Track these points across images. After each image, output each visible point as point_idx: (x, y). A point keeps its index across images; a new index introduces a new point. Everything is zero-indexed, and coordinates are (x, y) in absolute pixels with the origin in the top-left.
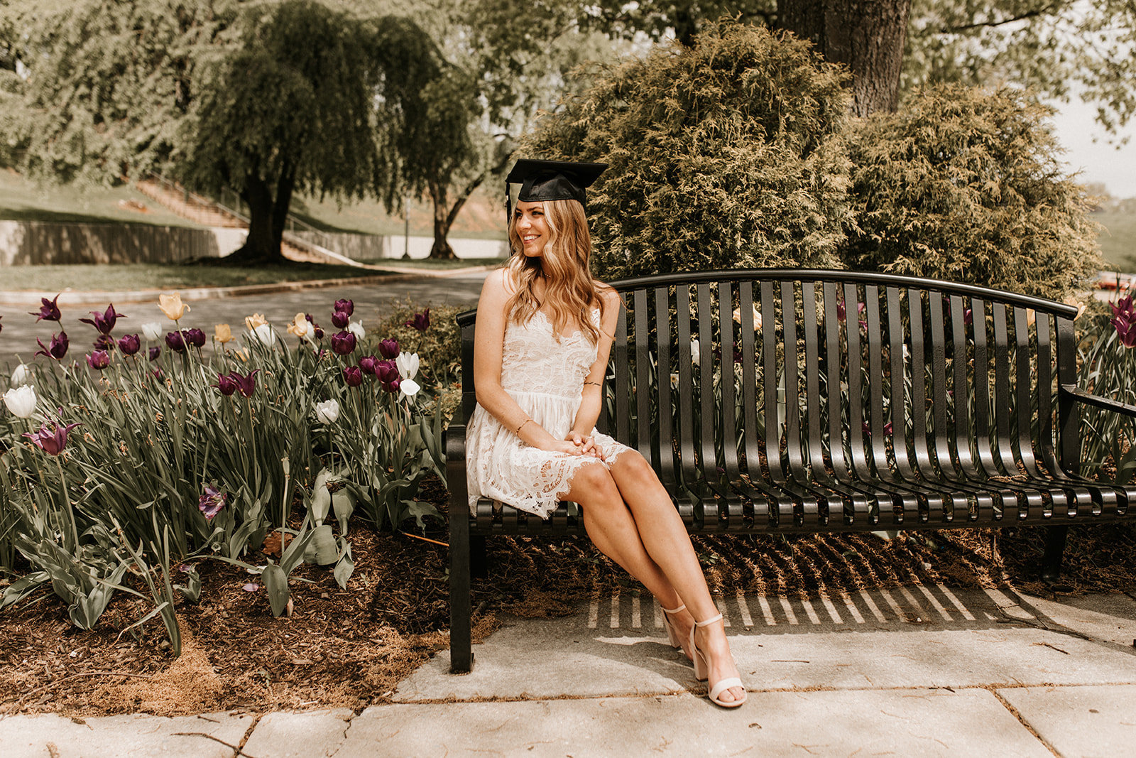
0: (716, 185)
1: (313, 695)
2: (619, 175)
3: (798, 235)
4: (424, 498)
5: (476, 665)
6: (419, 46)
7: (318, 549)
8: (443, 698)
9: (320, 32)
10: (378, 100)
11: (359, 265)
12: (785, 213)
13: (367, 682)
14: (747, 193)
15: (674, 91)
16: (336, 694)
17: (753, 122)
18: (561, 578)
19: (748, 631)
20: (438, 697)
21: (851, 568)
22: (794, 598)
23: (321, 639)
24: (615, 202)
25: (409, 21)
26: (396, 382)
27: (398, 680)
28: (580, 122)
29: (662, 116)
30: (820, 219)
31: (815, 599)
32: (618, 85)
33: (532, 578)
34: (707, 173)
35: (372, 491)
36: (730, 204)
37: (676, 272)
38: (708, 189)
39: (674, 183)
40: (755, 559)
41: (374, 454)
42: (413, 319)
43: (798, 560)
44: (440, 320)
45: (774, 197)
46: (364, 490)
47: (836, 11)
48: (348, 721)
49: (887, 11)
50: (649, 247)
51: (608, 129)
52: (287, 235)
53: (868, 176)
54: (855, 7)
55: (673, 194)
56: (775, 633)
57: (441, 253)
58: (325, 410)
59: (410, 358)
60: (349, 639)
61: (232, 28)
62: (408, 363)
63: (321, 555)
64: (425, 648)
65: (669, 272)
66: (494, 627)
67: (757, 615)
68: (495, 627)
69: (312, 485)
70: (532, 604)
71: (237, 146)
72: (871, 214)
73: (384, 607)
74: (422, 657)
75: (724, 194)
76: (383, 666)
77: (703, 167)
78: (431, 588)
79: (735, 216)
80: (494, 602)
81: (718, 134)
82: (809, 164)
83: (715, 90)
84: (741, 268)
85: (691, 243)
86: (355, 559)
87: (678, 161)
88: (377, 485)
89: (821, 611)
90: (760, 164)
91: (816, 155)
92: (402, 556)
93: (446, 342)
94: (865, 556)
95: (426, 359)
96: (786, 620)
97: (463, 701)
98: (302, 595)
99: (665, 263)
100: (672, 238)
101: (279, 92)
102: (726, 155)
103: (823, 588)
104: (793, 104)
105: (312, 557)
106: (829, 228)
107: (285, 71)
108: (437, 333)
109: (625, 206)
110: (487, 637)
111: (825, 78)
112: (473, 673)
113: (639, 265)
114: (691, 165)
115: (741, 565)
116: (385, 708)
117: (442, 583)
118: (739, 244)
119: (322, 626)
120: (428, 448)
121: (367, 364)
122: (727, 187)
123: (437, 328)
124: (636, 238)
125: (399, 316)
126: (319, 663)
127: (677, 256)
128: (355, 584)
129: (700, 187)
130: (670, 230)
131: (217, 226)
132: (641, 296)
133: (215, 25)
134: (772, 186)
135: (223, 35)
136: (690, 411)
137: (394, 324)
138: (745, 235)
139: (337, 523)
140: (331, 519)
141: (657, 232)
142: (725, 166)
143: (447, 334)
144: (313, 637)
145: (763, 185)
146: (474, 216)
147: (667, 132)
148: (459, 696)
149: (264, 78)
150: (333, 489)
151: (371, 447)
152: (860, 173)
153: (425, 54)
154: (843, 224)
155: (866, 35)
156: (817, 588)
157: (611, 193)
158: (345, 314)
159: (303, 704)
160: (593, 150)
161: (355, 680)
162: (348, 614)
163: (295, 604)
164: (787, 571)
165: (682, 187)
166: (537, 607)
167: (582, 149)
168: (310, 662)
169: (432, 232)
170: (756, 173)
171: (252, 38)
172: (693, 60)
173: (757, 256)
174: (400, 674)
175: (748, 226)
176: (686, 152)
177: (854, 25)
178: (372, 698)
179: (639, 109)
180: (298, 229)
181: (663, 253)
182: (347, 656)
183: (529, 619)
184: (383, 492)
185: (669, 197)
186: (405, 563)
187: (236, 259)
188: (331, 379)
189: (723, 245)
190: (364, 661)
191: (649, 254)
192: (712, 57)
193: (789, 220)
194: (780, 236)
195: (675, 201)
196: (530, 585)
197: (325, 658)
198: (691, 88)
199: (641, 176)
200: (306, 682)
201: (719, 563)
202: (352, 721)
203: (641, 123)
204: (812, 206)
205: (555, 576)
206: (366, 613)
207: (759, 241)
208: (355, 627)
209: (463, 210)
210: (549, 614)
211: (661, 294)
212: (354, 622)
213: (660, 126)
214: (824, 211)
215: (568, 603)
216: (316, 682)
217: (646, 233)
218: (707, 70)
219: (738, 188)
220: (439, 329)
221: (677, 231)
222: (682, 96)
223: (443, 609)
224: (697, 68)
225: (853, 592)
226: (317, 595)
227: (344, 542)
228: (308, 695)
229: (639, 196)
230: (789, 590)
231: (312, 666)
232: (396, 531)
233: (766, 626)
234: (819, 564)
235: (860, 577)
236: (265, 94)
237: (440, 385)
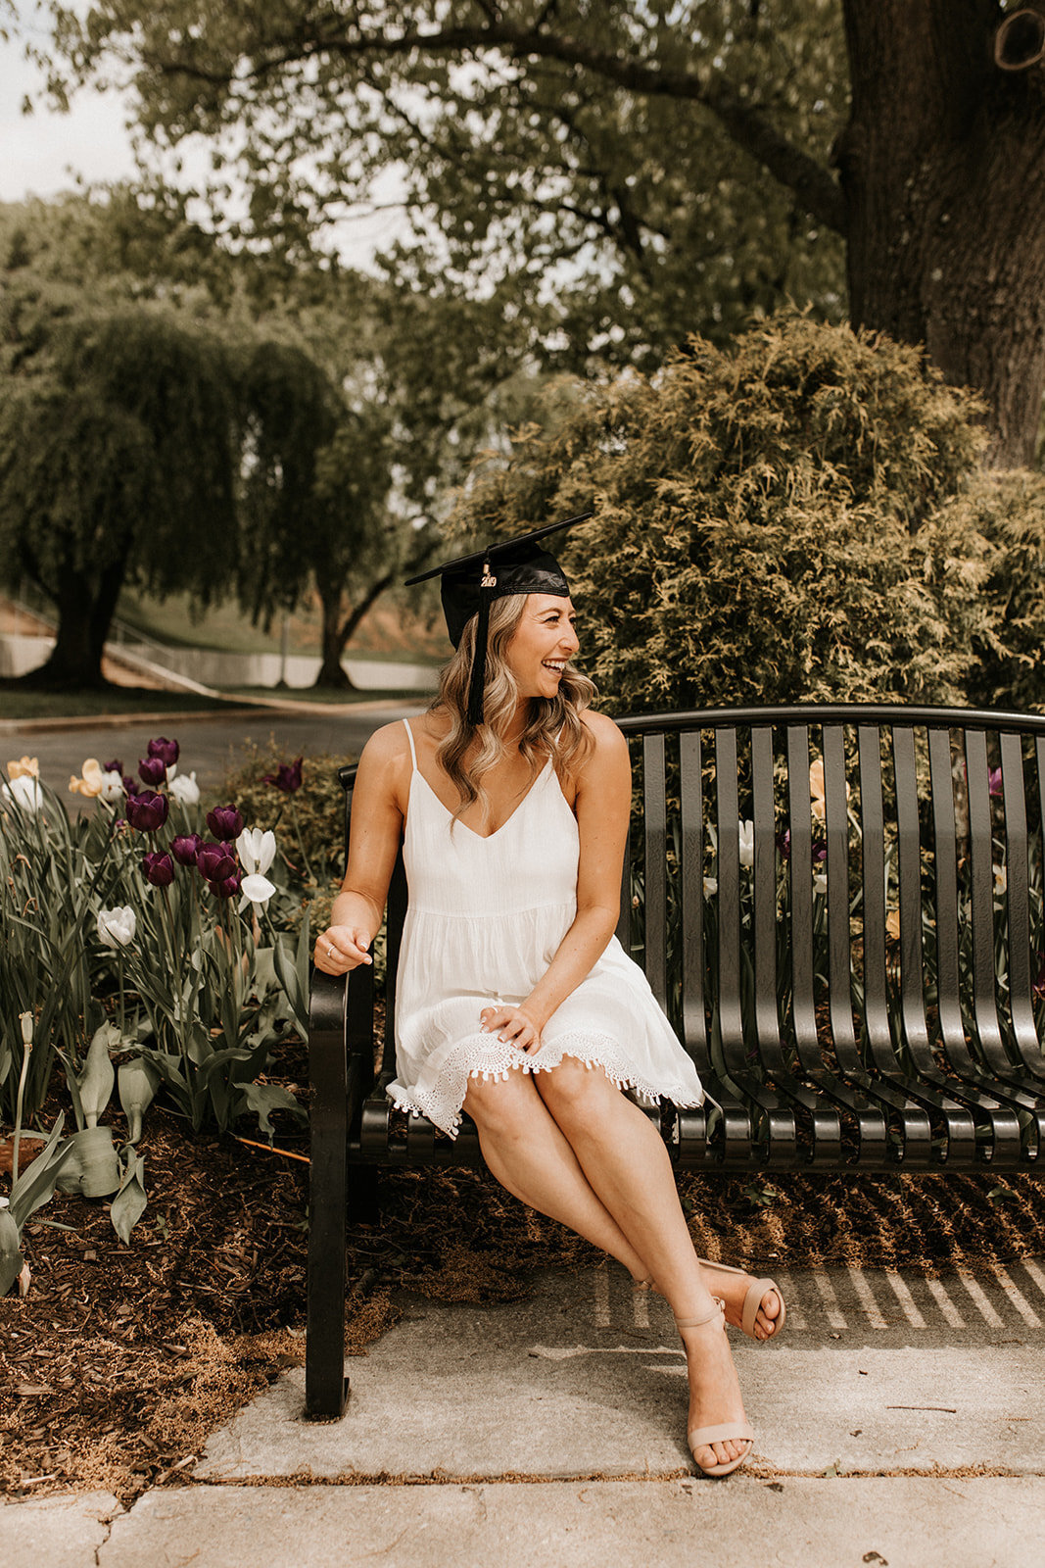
0: (771, 570)
1: (47, 1462)
2: (612, 551)
3: (902, 654)
4: (278, 1072)
5: (352, 1402)
6: (309, 386)
7: (84, 1168)
8: (289, 1473)
9: (167, 361)
10: (250, 461)
11: (214, 694)
12: (885, 618)
13: (148, 1437)
14: (824, 583)
15: (704, 419)
16: (92, 1461)
17: (831, 471)
18: (506, 1225)
19: (838, 1340)
20: (280, 1472)
21: (1003, 1217)
22: (912, 1274)
23: (76, 1341)
24: (606, 594)
25: (296, 352)
26: (233, 880)
27: (208, 1430)
28: (548, 469)
29: (684, 458)
30: (939, 629)
31: (948, 1275)
32: (609, 413)
33: (455, 1225)
34: (757, 550)
35: (185, 1066)
36: (793, 598)
37: (703, 707)
38: (759, 575)
39: (704, 567)
40: (838, 1195)
41: (191, 1001)
42: (276, 773)
43: (911, 1200)
44: (319, 777)
45: (865, 590)
46: (172, 1062)
47: (945, 318)
48: (107, 1522)
49: (1022, 320)
50: (660, 667)
51: (593, 481)
52: (112, 648)
53: (1008, 563)
54: (974, 313)
55: (701, 581)
56: (885, 1346)
57: (333, 681)
58: (112, 925)
59: (260, 839)
60: (127, 1343)
61: (42, 354)
62: (256, 847)
63: (90, 1179)
64: (262, 1362)
65: (692, 708)
66: (387, 1321)
67: (851, 1307)
68: (392, 1320)
69: (84, 1052)
70: (456, 1276)
71: (46, 521)
72: (1017, 622)
73: (193, 1279)
74: (256, 1382)
75: (785, 585)
76: (183, 1401)
77: (753, 539)
78: (280, 1242)
79: (803, 620)
80: (389, 1270)
81: (776, 490)
82: (922, 541)
83: (774, 416)
84: (811, 704)
85: (730, 661)
86: (149, 1185)
87: (711, 529)
88: (193, 1057)
89: (962, 1300)
90: (845, 536)
91: (933, 526)
92: (232, 1181)
93: (328, 811)
94: (1025, 1196)
95: (295, 837)
96: (903, 1319)
97: (325, 1481)
98: (50, 1254)
99: (684, 693)
100: (699, 652)
101: (105, 446)
102: (786, 523)
103: (958, 1253)
104: (897, 446)
105: (74, 1182)
106: (950, 645)
107: (116, 415)
108: (314, 796)
109: (620, 599)
110: (374, 1341)
111: (943, 408)
112: (345, 1419)
113: (643, 696)
114: (731, 535)
115: (815, 1207)
116: (179, 1494)
117: (299, 1232)
118: (808, 665)
119: (80, 1316)
120: (285, 988)
121: (185, 848)
122: (787, 573)
123: (313, 789)
124: (639, 651)
125: (255, 769)
126: (66, 1392)
127: (706, 682)
128: (146, 1234)
129: (746, 571)
130: (696, 640)
131: (12, 632)
132: (654, 746)
133: (18, 348)
134: (864, 574)
135: (31, 363)
136: (736, 943)
137: (248, 780)
138: (820, 651)
139: (124, 1119)
140: (114, 1116)
141: (673, 643)
142: (787, 539)
143: (328, 798)
144: (62, 1338)
145: (847, 570)
146: (381, 631)
147: (692, 484)
148: (319, 1471)
149: (86, 425)
150: (119, 1061)
151: (189, 988)
152: (998, 556)
153: (317, 397)
154: (975, 639)
155: (990, 356)
156: (947, 1253)
157: (598, 579)
158: (160, 762)
159: (26, 1482)
160: (570, 513)
161: (129, 1429)
162: (129, 1293)
163: (35, 1272)
164: (895, 1222)
165: (715, 571)
166: (464, 1283)
167: (551, 510)
168: (51, 1391)
169: (319, 650)
170: (837, 552)
171: (70, 367)
172: (736, 372)
173: (835, 686)
174: (213, 1419)
175: (824, 638)
176: (724, 515)
177: (971, 340)
178: (156, 1470)
179: (645, 449)
180: (129, 640)
181: (683, 677)
182: (120, 1379)
183: (448, 1305)
184: (204, 1069)
185: (694, 587)
186: (237, 1194)
187: (35, 680)
188: (131, 868)
189: (782, 667)
190: (150, 1391)
191: (660, 678)
192: (767, 368)
193: (890, 628)
194: (873, 654)
195: (703, 594)
196: (452, 1238)
197: (78, 1381)
198: (731, 414)
199: (650, 553)
200: (38, 1433)
201: (777, 1203)
202: (115, 1524)
203: (649, 471)
204: (930, 607)
205: (496, 1221)
206: (162, 1290)
207: (841, 662)
208: (139, 1318)
209: (365, 622)
210: (484, 1297)
211: (690, 743)
212: (138, 1308)
213: (679, 475)
214: (944, 616)
215: (520, 1274)
216: (56, 1433)
217: (657, 643)
218: (759, 387)
219: (808, 574)
220: (317, 791)
221: (706, 641)
222: (717, 426)
223: (299, 1283)
224: (742, 385)
225: (1010, 1260)
226: (78, 1253)
227: (132, 1155)
228: (39, 1461)
229: (645, 585)
230: (901, 1258)
231: (52, 1399)
232: (226, 1135)
233: (868, 1329)
234: (949, 1208)
235: (1018, 1236)
236: (85, 448)
237: (313, 881)
